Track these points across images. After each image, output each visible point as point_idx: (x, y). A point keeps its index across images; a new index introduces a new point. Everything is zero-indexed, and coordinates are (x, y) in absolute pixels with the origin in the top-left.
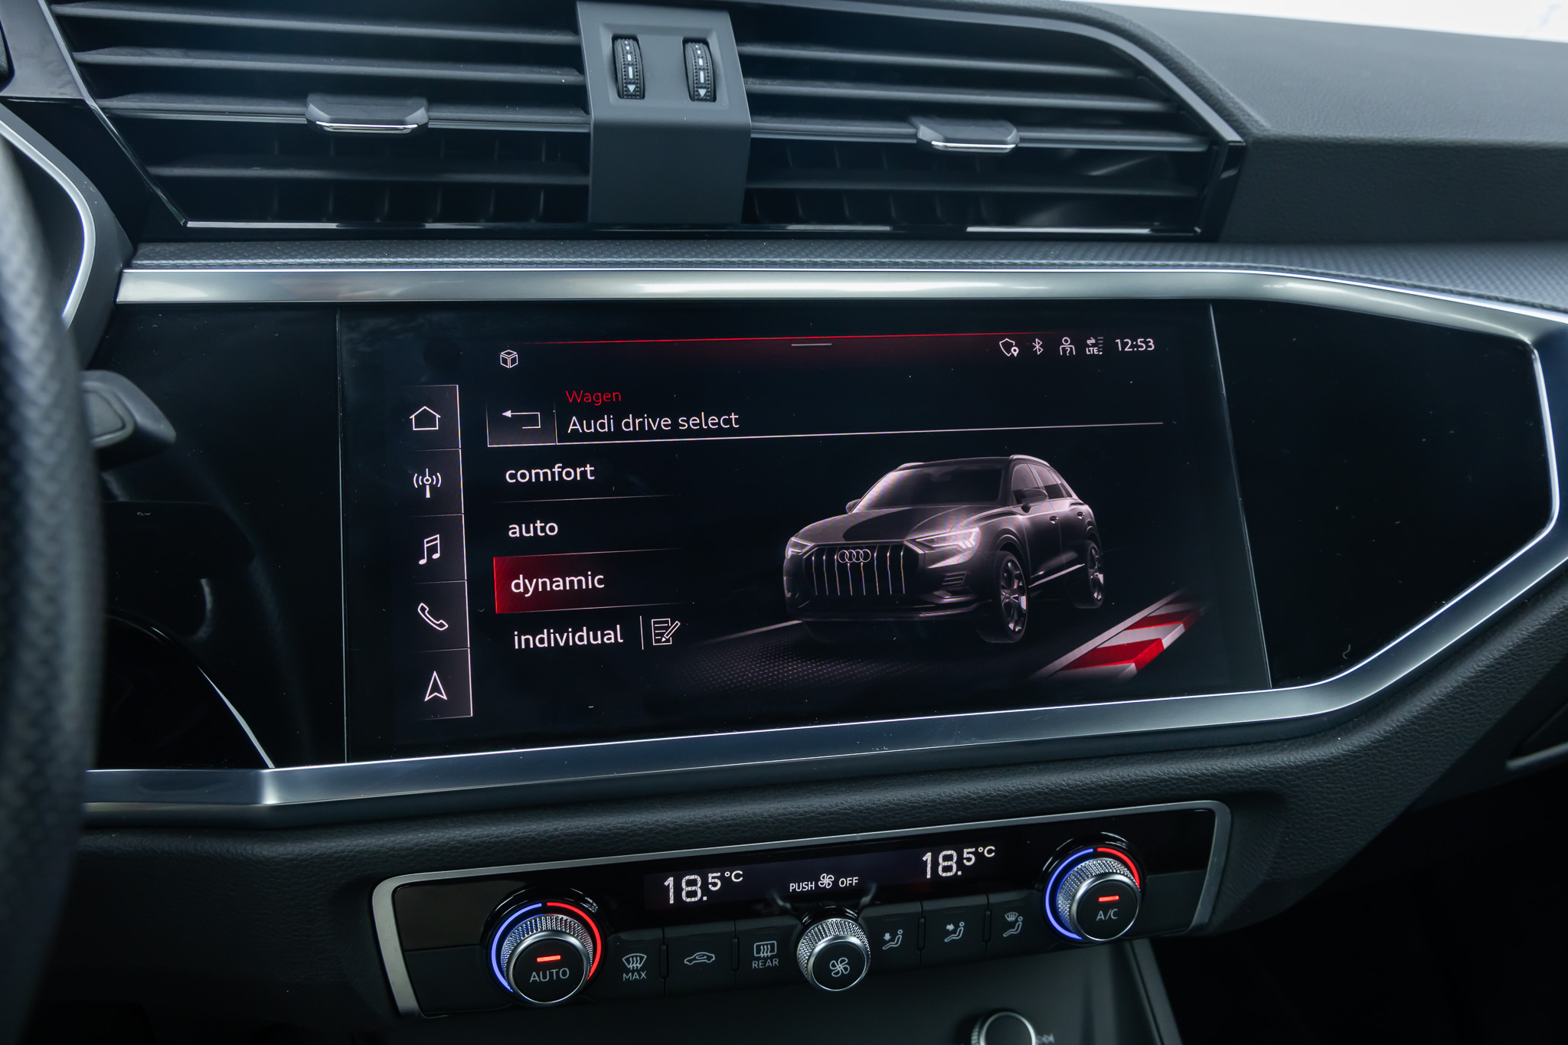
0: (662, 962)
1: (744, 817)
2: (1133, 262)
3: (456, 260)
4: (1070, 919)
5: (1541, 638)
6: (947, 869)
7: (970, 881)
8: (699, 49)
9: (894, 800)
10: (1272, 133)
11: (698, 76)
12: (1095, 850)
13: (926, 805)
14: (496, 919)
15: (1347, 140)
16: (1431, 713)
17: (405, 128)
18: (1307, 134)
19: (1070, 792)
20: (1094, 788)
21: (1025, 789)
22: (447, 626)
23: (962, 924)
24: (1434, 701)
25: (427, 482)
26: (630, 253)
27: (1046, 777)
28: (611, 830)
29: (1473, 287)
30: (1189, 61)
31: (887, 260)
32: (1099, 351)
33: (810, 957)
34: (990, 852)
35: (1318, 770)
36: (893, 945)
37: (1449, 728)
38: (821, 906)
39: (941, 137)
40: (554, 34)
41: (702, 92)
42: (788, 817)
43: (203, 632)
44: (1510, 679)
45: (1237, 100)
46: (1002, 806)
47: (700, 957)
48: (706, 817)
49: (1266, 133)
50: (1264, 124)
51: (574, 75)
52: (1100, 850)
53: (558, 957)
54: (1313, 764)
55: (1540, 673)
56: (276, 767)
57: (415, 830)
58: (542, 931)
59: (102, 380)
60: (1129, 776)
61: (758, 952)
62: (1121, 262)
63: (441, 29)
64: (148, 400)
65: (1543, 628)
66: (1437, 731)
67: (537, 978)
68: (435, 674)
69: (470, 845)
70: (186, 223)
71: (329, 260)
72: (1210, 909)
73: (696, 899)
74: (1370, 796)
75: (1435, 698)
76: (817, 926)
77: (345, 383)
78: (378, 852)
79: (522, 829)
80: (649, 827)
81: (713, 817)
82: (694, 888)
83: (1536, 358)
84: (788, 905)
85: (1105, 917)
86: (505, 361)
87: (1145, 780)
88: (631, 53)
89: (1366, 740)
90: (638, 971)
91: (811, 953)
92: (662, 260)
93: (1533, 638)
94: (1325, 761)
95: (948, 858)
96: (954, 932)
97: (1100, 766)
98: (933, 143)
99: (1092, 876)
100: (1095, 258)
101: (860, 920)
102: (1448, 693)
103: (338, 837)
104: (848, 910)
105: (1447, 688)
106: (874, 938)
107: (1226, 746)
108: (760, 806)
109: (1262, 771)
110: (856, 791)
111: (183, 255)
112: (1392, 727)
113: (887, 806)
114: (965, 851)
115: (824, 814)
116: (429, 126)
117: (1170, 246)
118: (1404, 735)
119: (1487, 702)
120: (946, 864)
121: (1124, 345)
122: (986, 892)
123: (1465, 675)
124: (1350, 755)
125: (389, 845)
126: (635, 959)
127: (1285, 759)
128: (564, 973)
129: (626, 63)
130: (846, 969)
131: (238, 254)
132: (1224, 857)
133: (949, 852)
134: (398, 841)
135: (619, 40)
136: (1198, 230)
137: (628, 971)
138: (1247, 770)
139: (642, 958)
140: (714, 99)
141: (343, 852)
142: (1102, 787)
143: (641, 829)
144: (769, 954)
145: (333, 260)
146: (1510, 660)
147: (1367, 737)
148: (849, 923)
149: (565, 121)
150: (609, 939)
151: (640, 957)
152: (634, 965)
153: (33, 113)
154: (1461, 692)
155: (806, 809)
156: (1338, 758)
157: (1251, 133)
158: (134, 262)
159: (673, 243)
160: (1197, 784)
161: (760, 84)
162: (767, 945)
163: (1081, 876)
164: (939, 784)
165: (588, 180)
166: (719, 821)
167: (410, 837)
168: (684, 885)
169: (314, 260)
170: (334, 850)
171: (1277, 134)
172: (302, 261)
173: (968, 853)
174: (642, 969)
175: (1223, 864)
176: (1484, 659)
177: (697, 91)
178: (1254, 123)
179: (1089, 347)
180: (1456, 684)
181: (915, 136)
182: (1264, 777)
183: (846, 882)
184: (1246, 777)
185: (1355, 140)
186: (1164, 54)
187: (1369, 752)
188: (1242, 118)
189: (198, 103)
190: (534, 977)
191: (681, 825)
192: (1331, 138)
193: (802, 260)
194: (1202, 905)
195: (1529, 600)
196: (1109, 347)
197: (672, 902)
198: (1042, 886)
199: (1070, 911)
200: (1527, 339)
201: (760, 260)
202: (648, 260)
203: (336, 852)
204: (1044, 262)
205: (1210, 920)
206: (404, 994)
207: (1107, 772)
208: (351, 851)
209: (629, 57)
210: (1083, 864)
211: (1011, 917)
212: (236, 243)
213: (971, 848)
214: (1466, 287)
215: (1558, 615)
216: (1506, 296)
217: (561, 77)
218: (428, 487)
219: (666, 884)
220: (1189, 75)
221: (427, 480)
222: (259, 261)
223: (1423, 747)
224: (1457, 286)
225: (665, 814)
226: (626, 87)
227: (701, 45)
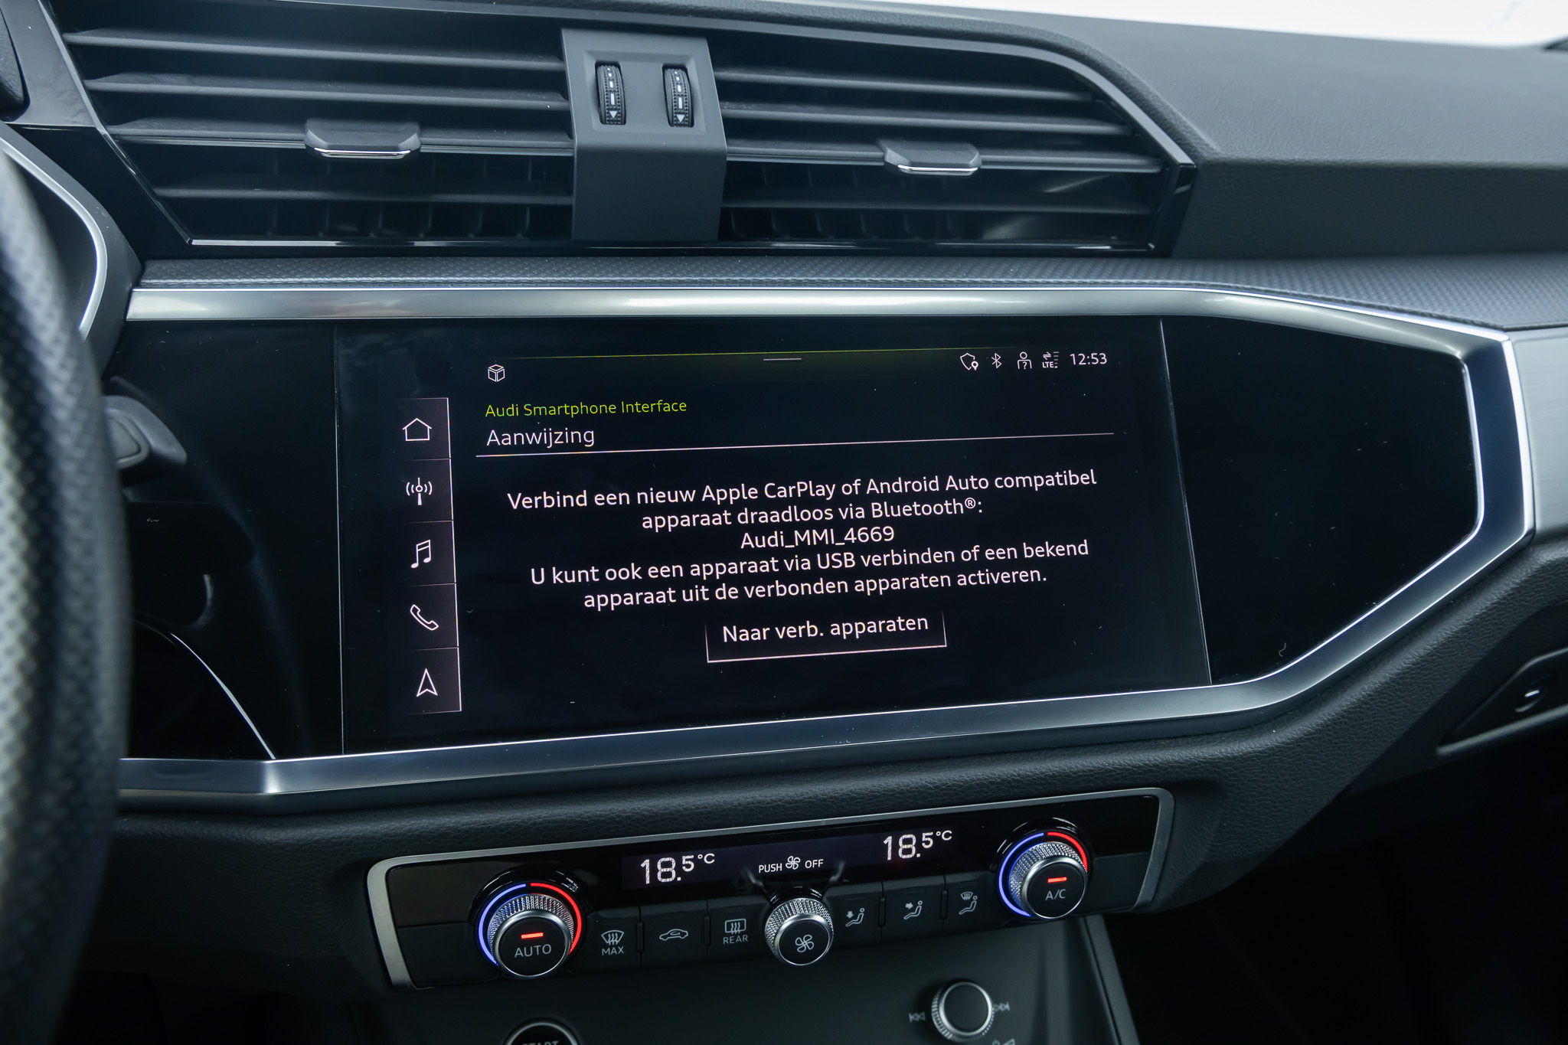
0: (639, 937)
1: (715, 805)
2: (1088, 281)
3: (447, 279)
4: (1021, 898)
5: (1465, 637)
6: (907, 851)
7: (927, 863)
8: (677, 75)
9: (855, 789)
10: (1221, 156)
11: (676, 102)
12: (1046, 834)
13: (886, 795)
14: (483, 898)
15: (1292, 162)
16: (1360, 707)
17: (398, 154)
18: (1254, 157)
19: (1021, 781)
20: (1043, 779)
21: (979, 779)
22: (437, 626)
23: (920, 903)
24: (1363, 696)
25: (419, 490)
26: (612, 272)
27: (999, 768)
28: (591, 817)
29: (1408, 304)
30: (1144, 86)
31: (854, 279)
32: (1054, 365)
33: (776, 934)
34: (947, 835)
35: (1254, 760)
36: (855, 922)
37: (1376, 721)
38: (788, 887)
39: (907, 161)
40: (540, 60)
41: (681, 118)
42: (757, 805)
43: (202, 620)
44: (1435, 675)
45: (1190, 123)
46: (957, 794)
47: (674, 934)
48: (679, 805)
49: (1216, 156)
50: (1215, 147)
51: (558, 101)
52: (1049, 834)
53: (541, 935)
54: (1249, 755)
55: (1465, 669)
56: (277, 758)
57: (407, 817)
58: (526, 910)
59: (118, 406)
60: (1077, 767)
61: (729, 929)
62: (1076, 280)
63: (433, 56)
64: (161, 424)
65: (1466, 628)
66: (1366, 724)
67: (521, 954)
68: (426, 671)
69: (459, 832)
70: (191, 241)
71: (327, 279)
72: (1153, 889)
73: (671, 880)
74: (1302, 785)
75: (1363, 693)
76: (784, 905)
77: (342, 396)
78: (373, 837)
79: (508, 817)
80: (626, 814)
81: (687, 806)
82: (668, 870)
83: (1466, 373)
84: (761, 884)
85: (1054, 897)
86: (492, 375)
87: (1091, 771)
88: (613, 80)
89: (1299, 733)
90: (616, 946)
91: (778, 930)
92: (641, 279)
93: (1457, 637)
94: (1260, 752)
95: (907, 841)
96: (913, 910)
97: (1049, 757)
98: (900, 166)
99: (1042, 859)
100: (1051, 277)
101: (825, 900)
102: (1376, 688)
103: (335, 823)
104: (813, 891)
105: (1376, 684)
106: (838, 916)
107: (1168, 738)
108: (730, 795)
109: (1201, 762)
110: (820, 781)
111: (189, 274)
112: (1324, 720)
113: (848, 795)
114: (924, 835)
115: (790, 803)
116: (421, 151)
117: (1126, 262)
118: (1335, 728)
119: (1413, 697)
120: (906, 847)
121: (1079, 359)
122: (944, 872)
123: (1393, 672)
124: (1283, 747)
125: (384, 831)
126: (613, 935)
127: (1223, 750)
128: (547, 949)
129: (608, 90)
130: (810, 945)
131: (241, 273)
132: (1167, 840)
133: (909, 836)
134: (392, 828)
135: (602, 67)
136: (1152, 246)
137: (606, 946)
138: (1187, 761)
139: (619, 934)
140: (692, 124)
141: (340, 837)
142: (1051, 777)
143: (619, 816)
144: (739, 931)
145: (330, 279)
146: (1435, 657)
147: (1300, 730)
148: (814, 902)
149: (549, 146)
150: (588, 917)
151: (618, 933)
152: (613, 941)
153: (45, 141)
154: (1389, 687)
155: (773, 798)
156: (1272, 749)
157: (1201, 156)
158: (143, 281)
159: (652, 259)
160: (1140, 774)
161: (735, 109)
162: (737, 922)
163: (1032, 858)
164: (898, 775)
165: (571, 200)
166: (692, 810)
167: (403, 824)
168: (659, 866)
169: (312, 279)
170: (332, 836)
171: (1226, 157)
172: (301, 280)
173: (926, 837)
174: (620, 944)
175: (1166, 847)
176: (1410, 657)
177: (676, 117)
178: (1204, 147)
179: (1045, 361)
180: (1383, 681)
181: (882, 159)
182: (1202, 767)
183: (812, 864)
184: (1187, 768)
185: (1301, 163)
186: (1121, 79)
187: (1302, 744)
188: (1193, 142)
189: (204, 130)
190: (519, 952)
191: (656, 813)
192: (1277, 161)
193: (774, 278)
194: (1146, 884)
195: (1454, 601)
196: (1064, 361)
197: (648, 882)
198: (996, 866)
199: (1021, 892)
200: (1458, 354)
201: (735, 278)
202: (628, 279)
203: (334, 838)
204: (1003, 280)
205: (1154, 897)
206: (397, 968)
207: (1056, 763)
208: (348, 837)
209: (611, 84)
210: (1034, 847)
211: (966, 897)
212: (238, 260)
213: (930, 832)
214: (1402, 304)
215: (1480, 615)
216: (1439, 313)
217: (547, 103)
218: (419, 495)
219: (643, 865)
220: (1144, 100)
221: (419, 489)
222: (261, 280)
223: (1353, 738)
224: (1393, 303)
225: (641, 803)
226: (608, 113)
227: (680, 71)
